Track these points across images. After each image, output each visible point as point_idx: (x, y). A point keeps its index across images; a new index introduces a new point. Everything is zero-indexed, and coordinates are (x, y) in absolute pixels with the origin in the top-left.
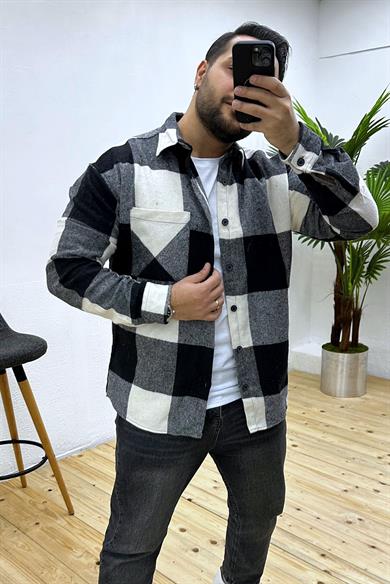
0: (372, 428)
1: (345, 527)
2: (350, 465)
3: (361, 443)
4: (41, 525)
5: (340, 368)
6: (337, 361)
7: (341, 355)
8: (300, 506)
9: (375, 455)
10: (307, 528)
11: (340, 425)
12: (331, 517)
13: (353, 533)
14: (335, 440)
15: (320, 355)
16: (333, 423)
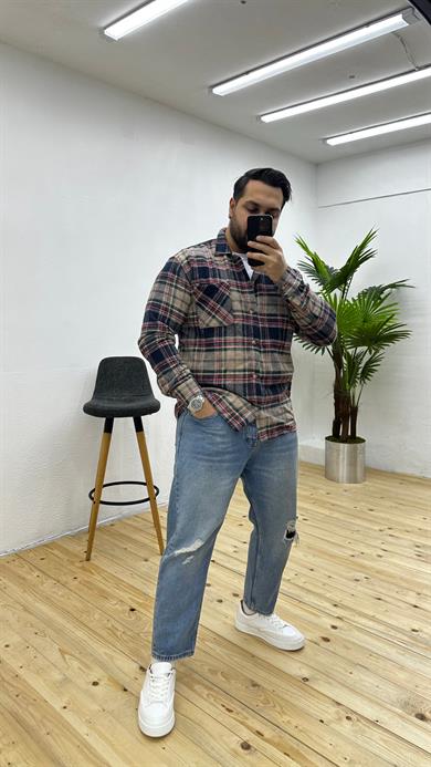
0: (371, 507)
1: (354, 584)
2: (356, 536)
3: (364, 519)
4: (79, 579)
5: (341, 457)
6: (338, 451)
7: (342, 445)
8: (312, 567)
9: (377, 528)
10: (320, 585)
11: (344, 504)
12: (341, 576)
13: (360, 588)
14: (341, 517)
15: (323, 447)
16: (338, 503)
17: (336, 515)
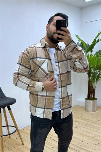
0: (99, 120)
1: (95, 146)
3: (97, 124)
5: (90, 104)
7: (90, 101)
10: (85, 146)
11: (91, 119)
12: (91, 143)
16: (89, 119)
17: (89, 123)
